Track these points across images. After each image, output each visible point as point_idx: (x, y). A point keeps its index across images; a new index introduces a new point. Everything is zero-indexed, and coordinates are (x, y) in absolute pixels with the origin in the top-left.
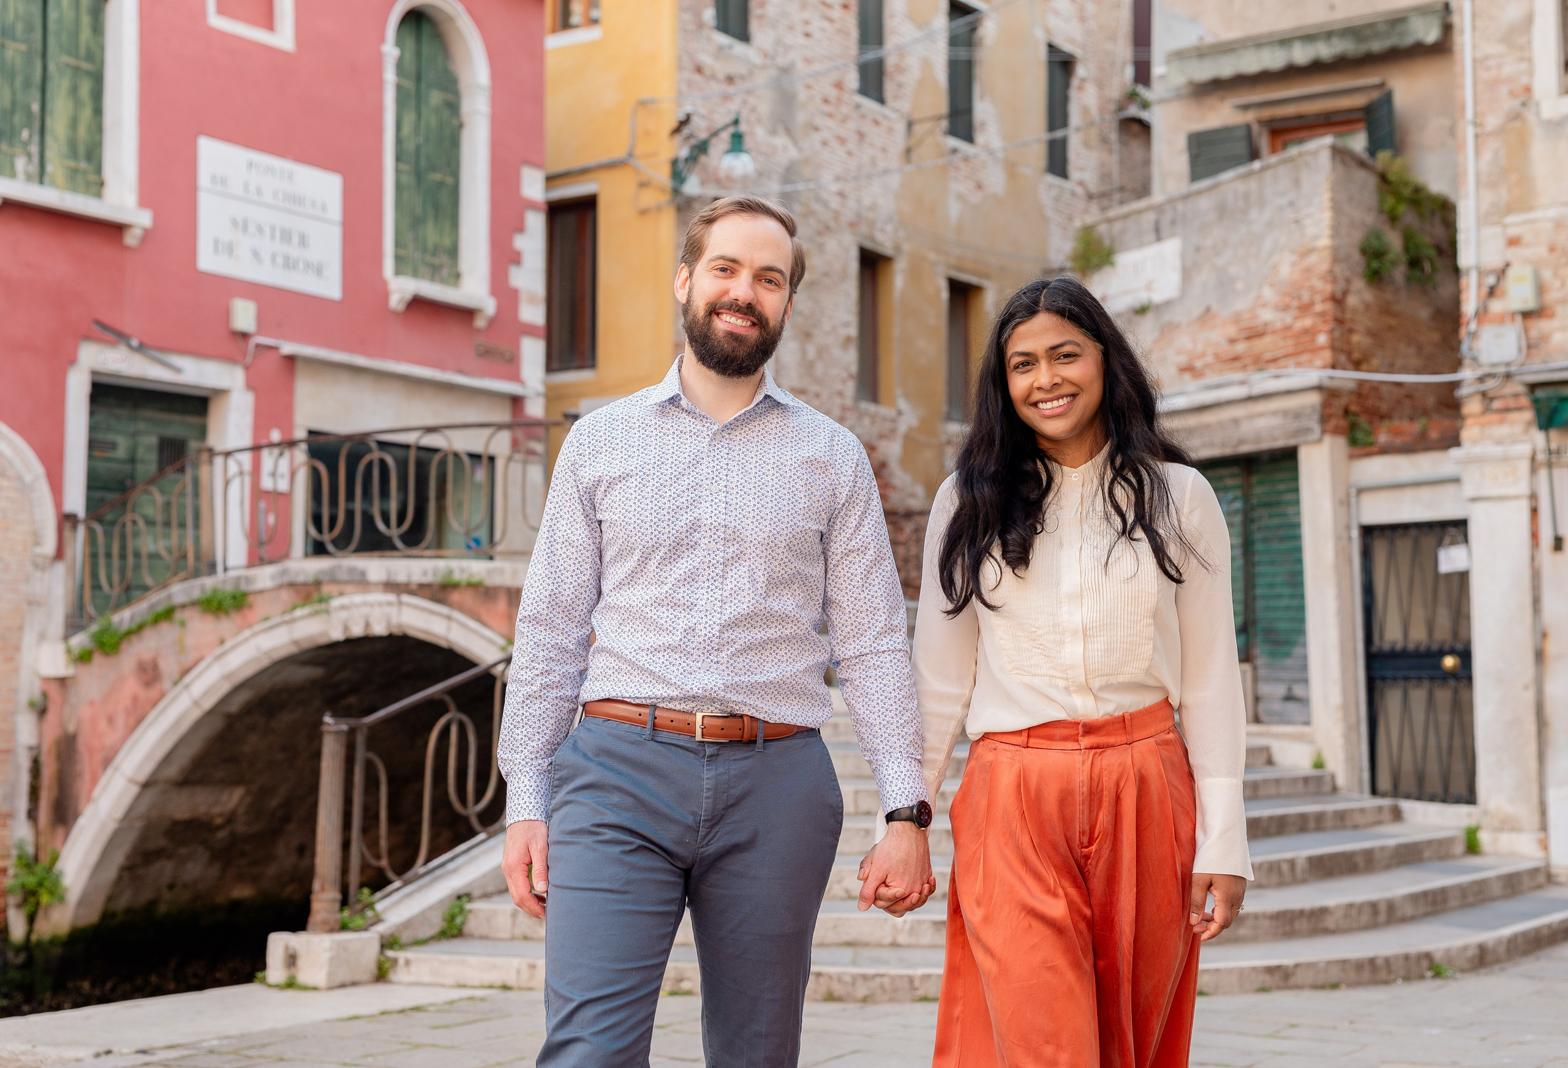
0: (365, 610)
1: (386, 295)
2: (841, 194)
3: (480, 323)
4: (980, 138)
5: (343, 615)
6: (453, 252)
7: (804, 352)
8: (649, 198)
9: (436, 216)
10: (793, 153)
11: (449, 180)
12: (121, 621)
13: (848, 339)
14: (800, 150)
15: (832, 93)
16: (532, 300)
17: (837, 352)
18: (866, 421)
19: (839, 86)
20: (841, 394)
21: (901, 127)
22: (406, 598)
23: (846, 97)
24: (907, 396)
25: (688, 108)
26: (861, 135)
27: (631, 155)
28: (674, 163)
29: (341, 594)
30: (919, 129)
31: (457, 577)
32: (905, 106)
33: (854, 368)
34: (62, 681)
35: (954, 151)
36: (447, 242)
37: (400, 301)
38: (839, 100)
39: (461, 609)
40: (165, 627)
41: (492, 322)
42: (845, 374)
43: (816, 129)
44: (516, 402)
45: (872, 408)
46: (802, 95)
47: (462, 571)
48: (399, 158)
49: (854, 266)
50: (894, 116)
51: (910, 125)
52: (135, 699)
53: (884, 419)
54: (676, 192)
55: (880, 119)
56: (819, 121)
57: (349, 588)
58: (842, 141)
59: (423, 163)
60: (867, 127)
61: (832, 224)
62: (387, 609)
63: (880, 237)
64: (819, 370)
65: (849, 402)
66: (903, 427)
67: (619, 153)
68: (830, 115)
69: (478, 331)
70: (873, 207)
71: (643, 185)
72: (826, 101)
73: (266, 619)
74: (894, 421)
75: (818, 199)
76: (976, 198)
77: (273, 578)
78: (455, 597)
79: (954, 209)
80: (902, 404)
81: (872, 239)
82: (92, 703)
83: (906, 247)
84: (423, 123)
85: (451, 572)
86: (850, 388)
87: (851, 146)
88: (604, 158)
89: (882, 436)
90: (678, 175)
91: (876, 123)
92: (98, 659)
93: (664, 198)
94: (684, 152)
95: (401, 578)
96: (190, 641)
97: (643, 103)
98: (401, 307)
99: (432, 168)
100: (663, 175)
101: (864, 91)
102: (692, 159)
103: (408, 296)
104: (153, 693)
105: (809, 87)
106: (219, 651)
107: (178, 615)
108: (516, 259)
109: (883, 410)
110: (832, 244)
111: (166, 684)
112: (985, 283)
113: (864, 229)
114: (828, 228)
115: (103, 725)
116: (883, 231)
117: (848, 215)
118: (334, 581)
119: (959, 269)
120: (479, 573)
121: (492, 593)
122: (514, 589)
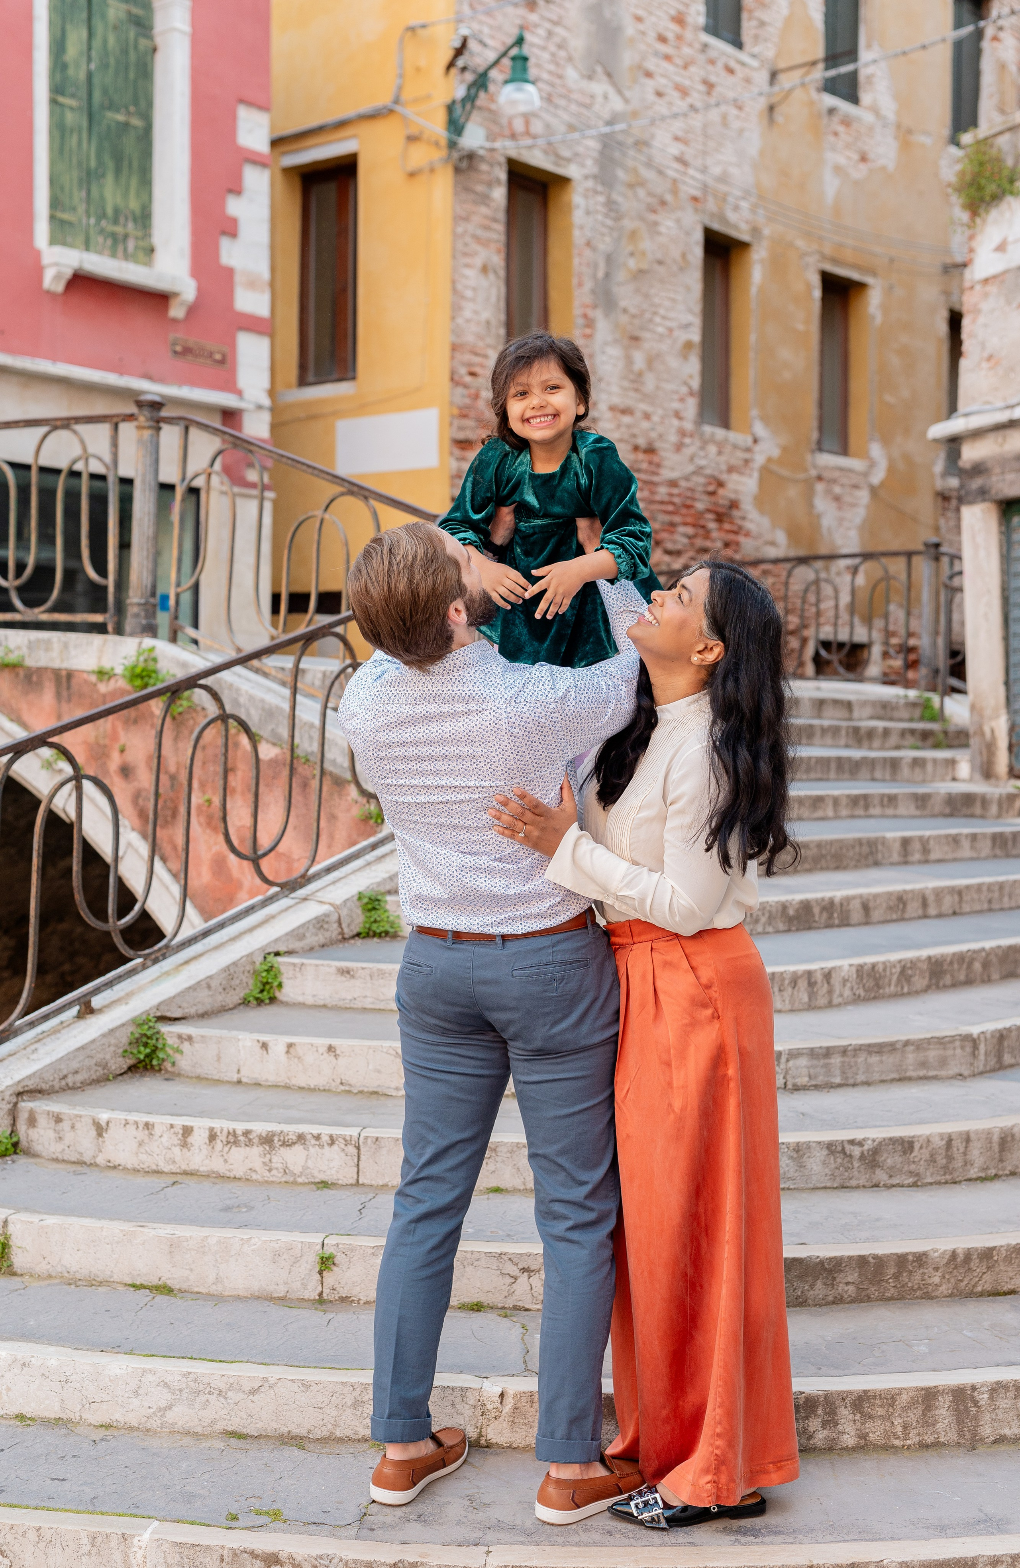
1: (39, 270)
2: (681, 160)
3: (176, 311)
4: (865, 97)
6: (144, 218)
7: (629, 361)
8: (420, 156)
9: (118, 171)
10: (617, 104)
11: (136, 122)
13: (688, 345)
14: (626, 101)
15: (671, 29)
16: (252, 284)
17: (674, 362)
18: (712, 449)
19: (679, 20)
20: (678, 415)
21: (762, 77)
23: (688, 35)
24: (765, 419)
25: (464, 31)
26: (710, 86)
27: (397, 101)
28: (450, 108)
30: (786, 81)
32: (768, 51)
33: (696, 383)
35: (832, 111)
36: (134, 204)
37: (58, 277)
38: (679, 38)
41: (193, 310)
42: (684, 390)
43: (649, 75)
44: (230, 416)
45: (720, 433)
46: (630, 29)
48: (57, 89)
49: (697, 252)
50: (754, 63)
51: (774, 75)
53: (735, 447)
54: (452, 145)
55: (733, 64)
56: (651, 64)
58: (684, 92)
59: (97, 95)
60: (717, 75)
61: (669, 198)
63: (732, 216)
64: (650, 383)
65: (689, 426)
66: (759, 459)
67: (384, 99)
68: (668, 58)
69: (175, 321)
70: (723, 179)
71: (412, 139)
72: (662, 39)
74: (748, 450)
75: (649, 165)
76: (859, 172)
79: (831, 186)
80: (759, 429)
81: (723, 219)
83: (766, 232)
84: (97, 43)
86: (691, 408)
87: (696, 98)
88: (365, 107)
89: (731, 469)
90: (455, 126)
91: (730, 71)
93: (438, 155)
94: (460, 92)
97: (412, 29)
98: (60, 288)
99: (112, 106)
100: (437, 127)
101: (712, 29)
102: (470, 99)
103: (68, 273)
105: (639, 19)
108: (231, 229)
109: (733, 436)
110: (667, 224)
112: (868, 280)
113: (711, 205)
114: (663, 203)
116: (736, 208)
117: (690, 188)
119: (835, 261)
120: (19, 648)
121: (34, 678)
122: (64, 673)
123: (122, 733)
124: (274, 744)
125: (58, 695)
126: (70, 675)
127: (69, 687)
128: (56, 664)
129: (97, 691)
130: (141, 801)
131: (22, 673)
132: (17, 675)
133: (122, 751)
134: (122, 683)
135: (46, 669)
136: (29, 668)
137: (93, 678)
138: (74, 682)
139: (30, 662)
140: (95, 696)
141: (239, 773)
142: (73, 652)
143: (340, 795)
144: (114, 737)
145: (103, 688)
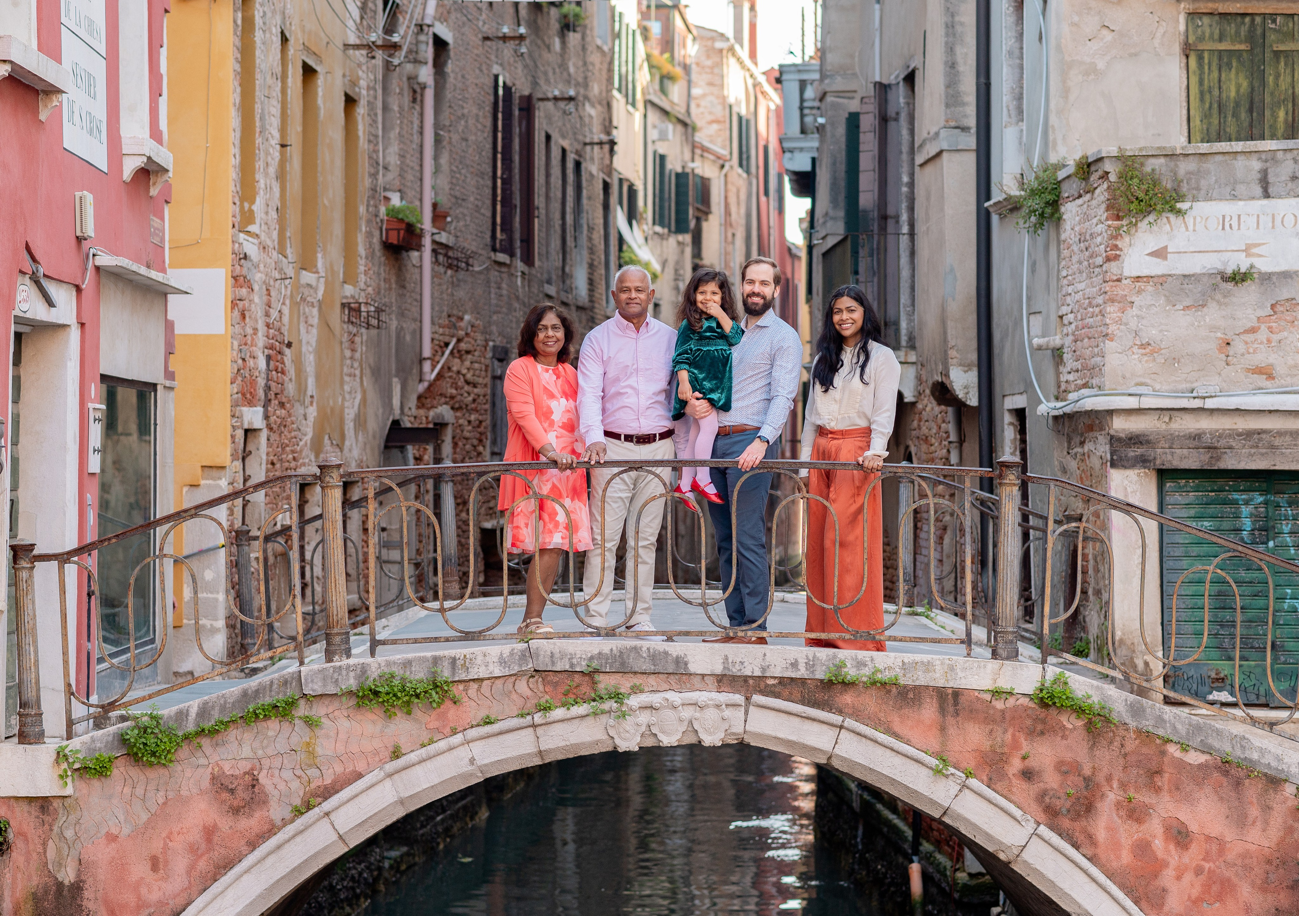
0: (687, 713)
5: (644, 718)
12: (182, 715)
22: (757, 698)
29: (636, 690)
31: (851, 672)
34: (43, 804)
39: (857, 715)
40: (273, 726)
47: (860, 664)
52: (209, 832)
57: (652, 680)
62: (727, 713)
73: (488, 722)
77: (502, 662)
78: (848, 698)
82: (112, 838)
85: (841, 666)
92: (120, 771)
95: (752, 669)
96: (325, 747)
104: (251, 823)
106: (390, 766)
107: (302, 709)
111: (277, 812)
115: (139, 870)
118: (624, 670)
120: (890, 668)
121: (911, 695)
122: (950, 691)
123: (1024, 743)
124: (1203, 752)
125: (942, 710)
126: (957, 694)
127: (956, 703)
128: (941, 683)
129: (994, 708)
130: (1047, 800)
131: (894, 690)
132: (889, 692)
133: (1024, 758)
134: (1024, 701)
135: (927, 687)
136: (905, 686)
137: (988, 697)
138: (962, 699)
139: (902, 681)
140: (991, 712)
141: (1166, 775)
142: (961, 674)
143: (1275, 791)
144: (1016, 746)
145: (999, 705)
